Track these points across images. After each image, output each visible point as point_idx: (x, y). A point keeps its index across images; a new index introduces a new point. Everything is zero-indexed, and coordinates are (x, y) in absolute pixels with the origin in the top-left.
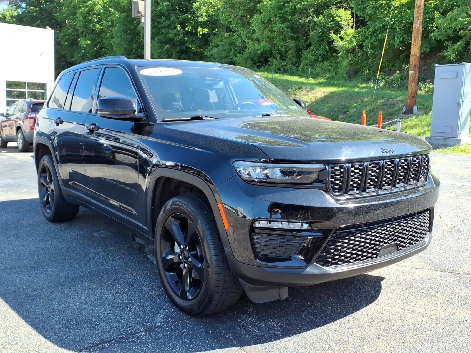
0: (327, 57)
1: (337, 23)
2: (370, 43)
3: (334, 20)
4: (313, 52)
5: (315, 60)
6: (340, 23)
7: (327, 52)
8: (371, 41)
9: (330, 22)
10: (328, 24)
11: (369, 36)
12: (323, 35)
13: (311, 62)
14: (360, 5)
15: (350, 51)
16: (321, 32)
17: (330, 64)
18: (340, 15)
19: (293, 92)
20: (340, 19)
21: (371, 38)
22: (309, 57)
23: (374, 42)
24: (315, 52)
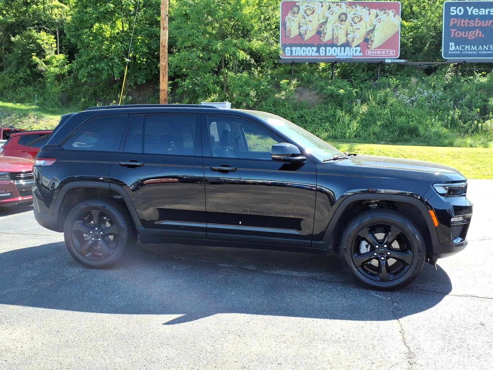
0: (29, 81)
1: (39, 46)
2: (86, 72)
3: (34, 42)
4: (11, 75)
5: (15, 83)
6: (42, 46)
7: (28, 75)
8: (88, 70)
9: (31, 44)
10: (29, 46)
11: (85, 64)
12: (24, 57)
13: (10, 85)
14: (73, 31)
15: (59, 78)
16: (20, 53)
17: (34, 89)
18: (42, 39)
19: (18, 119)
20: (42, 42)
21: (87, 66)
22: (7, 80)
23: (91, 71)
24: (14, 75)
